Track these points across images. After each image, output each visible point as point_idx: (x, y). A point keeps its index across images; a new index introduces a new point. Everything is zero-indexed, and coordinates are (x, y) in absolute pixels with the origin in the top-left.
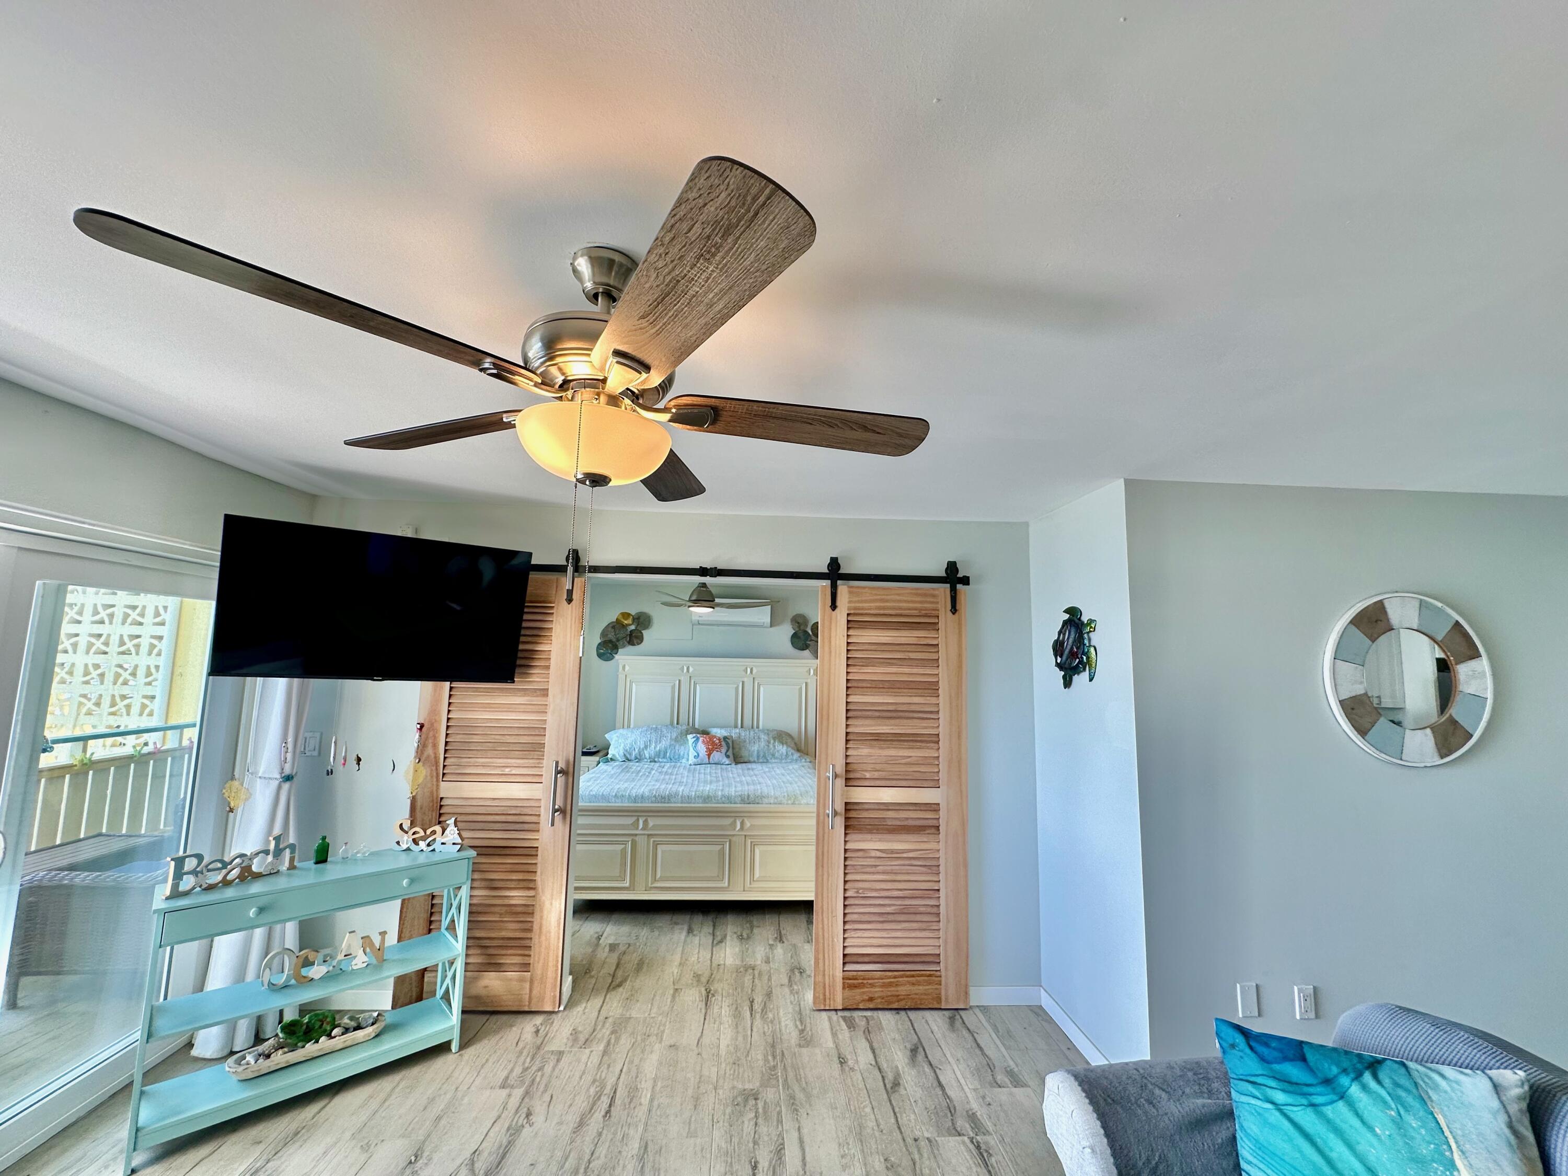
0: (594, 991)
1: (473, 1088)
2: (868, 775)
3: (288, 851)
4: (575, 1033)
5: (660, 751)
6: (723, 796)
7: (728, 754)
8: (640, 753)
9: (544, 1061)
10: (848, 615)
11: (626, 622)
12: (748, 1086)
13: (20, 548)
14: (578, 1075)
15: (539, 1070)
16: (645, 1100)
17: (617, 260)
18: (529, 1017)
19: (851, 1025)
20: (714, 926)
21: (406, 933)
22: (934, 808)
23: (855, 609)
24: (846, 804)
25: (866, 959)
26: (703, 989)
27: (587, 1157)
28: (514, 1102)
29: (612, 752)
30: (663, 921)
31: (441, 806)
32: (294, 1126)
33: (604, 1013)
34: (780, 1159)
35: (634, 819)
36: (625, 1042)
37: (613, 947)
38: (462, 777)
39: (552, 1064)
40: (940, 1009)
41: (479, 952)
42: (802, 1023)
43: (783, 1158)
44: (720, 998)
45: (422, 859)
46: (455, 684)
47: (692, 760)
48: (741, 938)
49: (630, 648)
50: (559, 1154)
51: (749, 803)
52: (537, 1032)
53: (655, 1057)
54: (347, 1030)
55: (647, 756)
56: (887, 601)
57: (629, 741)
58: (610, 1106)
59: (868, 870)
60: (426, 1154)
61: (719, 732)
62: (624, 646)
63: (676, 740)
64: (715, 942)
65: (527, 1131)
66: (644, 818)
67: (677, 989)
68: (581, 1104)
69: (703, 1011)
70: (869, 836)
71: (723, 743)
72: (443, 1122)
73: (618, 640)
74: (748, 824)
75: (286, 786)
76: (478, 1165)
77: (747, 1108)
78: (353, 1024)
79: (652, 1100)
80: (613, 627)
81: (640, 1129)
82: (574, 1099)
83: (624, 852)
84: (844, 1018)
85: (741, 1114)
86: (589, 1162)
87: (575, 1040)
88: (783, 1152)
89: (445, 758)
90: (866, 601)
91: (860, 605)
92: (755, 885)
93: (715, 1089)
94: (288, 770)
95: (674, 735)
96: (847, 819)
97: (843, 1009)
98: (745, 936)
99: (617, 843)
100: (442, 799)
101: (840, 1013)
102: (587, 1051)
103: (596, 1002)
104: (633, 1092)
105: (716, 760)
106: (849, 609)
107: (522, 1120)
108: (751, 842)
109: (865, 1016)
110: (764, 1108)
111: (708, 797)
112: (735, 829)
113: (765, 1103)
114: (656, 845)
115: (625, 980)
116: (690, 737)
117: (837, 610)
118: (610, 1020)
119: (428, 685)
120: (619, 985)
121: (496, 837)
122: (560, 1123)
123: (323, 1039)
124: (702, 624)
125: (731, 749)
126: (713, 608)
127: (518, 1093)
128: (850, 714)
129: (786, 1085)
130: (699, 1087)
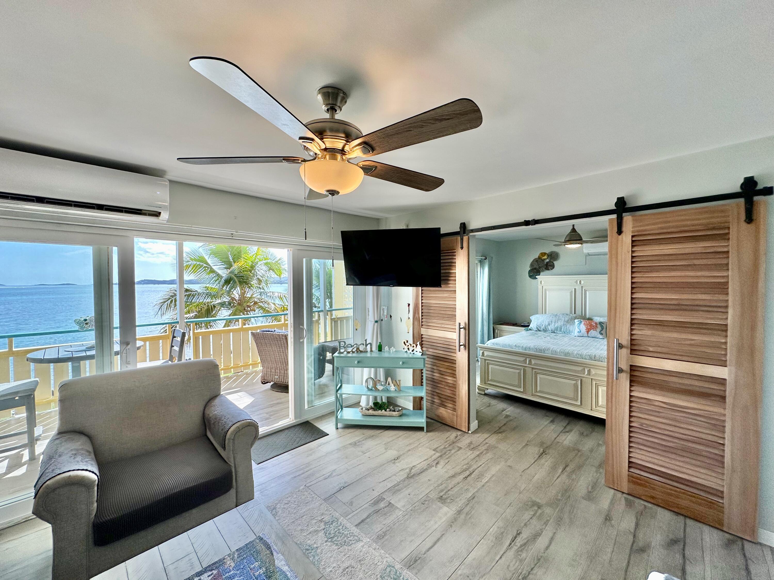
0: (488, 431)
1: (424, 446)
2: (651, 349)
3: (369, 345)
4: (471, 443)
5: (557, 327)
6: (577, 354)
7: (602, 332)
8: (545, 327)
9: (453, 448)
10: (633, 236)
11: (544, 258)
12: (538, 500)
13: (298, 250)
14: (462, 458)
15: (449, 450)
16: (484, 481)
17: (330, 91)
18: (456, 431)
19: (629, 504)
20: (568, 424)
21: (415, 384)
22: (722, 382)
23: (638, 231)
24: (631, 366)
25: (647, 470)
26: (542, 450)
27: (449, 488)
28: (434, 457)
29: (531, 326)
30: (539, 413)
31: (422, 338)
32: (373, 434)
33: (487, 441)
34: (534, 539)
35: (524, 358)
36: (490, 455)
37: (507, 416)
38: (428, 327)
39: (455, 450)
40: (722, 531)
41: (438, 398)
42: (593, 487)
43: (536, 539)
44: (548, 457)
45: (411, 356)
46: (424, 288)
47: (576, 334)
48: (582, 434)
49: (547, 272)
50: (440, 482)
51: (596, 360)
52: (456, 437)
53: (498, 467)
54: (390, 411)
55: (550, 329)
56: (669, 222)
57: (540, 321)
58: (469, 476)
59: (651, 413)
60: (400, 459)
61: (597, 319)
62: (543, 271)
63: (567, 322)
64: (564, 431)
65: (434, 468)
66: (529, 359)
67: (527, 445)
68: (458, 469)
69: (536, 459)
70: (653, 391)
71: (599, 326)
72: (410, 452)
73: (540, 268)
74: (593, 372)
75: (376, 324)
76: (413, 471)
77: (532, 509)
78: (393, 409)
79: (487, 482)
80: (537, 261)
81: (476, 490)
82: (456, 466)
83: (519, 374)
84: (626, 499)
85: (527, 510)
86: (449, 490)
87: (469, 446)
88: (538, 537)
89: (422, 319)
90: (648, 225)
91: (642, 228)
92: (598, 408)
93: (520, 493)
94: (376, 319)
95: (567, 319)
96: (631, 376)
97: (628, 494)
98: (585, 434)
99: (517, 369)
100: (422, 335)
101: (625, 495)
102: (471, 452)
103: (486, 436)
104: (481, 476)
105: (593, 335)
106: (633, 232)
107: (434, 464)
108: (596, 384)
109: (645, 505)
110: (541, 514)
111: (568, 353)
112: (584, 374)
113: (543, 512)
114: (536, 374)
115: (504, 431)
116: (576, 321)
117: (623, 235)
118: (488, 445)
119: (415, 288)
120: (500, 433)
121: (441, 353)
122: (446, 472)
123: (383, 411)
124: (591, 255)
125: (604, 330)
126: (581, 244)
127: (438, 454)
128: (634, 306)
129: (562, 510)
130: (512, 488)
